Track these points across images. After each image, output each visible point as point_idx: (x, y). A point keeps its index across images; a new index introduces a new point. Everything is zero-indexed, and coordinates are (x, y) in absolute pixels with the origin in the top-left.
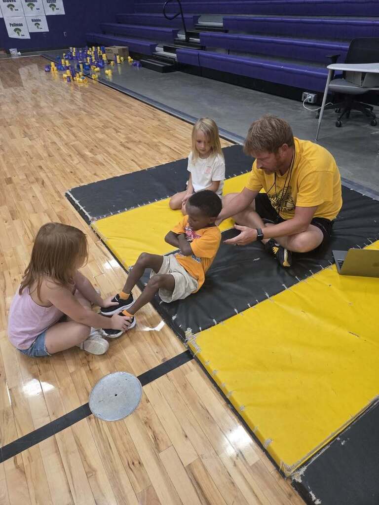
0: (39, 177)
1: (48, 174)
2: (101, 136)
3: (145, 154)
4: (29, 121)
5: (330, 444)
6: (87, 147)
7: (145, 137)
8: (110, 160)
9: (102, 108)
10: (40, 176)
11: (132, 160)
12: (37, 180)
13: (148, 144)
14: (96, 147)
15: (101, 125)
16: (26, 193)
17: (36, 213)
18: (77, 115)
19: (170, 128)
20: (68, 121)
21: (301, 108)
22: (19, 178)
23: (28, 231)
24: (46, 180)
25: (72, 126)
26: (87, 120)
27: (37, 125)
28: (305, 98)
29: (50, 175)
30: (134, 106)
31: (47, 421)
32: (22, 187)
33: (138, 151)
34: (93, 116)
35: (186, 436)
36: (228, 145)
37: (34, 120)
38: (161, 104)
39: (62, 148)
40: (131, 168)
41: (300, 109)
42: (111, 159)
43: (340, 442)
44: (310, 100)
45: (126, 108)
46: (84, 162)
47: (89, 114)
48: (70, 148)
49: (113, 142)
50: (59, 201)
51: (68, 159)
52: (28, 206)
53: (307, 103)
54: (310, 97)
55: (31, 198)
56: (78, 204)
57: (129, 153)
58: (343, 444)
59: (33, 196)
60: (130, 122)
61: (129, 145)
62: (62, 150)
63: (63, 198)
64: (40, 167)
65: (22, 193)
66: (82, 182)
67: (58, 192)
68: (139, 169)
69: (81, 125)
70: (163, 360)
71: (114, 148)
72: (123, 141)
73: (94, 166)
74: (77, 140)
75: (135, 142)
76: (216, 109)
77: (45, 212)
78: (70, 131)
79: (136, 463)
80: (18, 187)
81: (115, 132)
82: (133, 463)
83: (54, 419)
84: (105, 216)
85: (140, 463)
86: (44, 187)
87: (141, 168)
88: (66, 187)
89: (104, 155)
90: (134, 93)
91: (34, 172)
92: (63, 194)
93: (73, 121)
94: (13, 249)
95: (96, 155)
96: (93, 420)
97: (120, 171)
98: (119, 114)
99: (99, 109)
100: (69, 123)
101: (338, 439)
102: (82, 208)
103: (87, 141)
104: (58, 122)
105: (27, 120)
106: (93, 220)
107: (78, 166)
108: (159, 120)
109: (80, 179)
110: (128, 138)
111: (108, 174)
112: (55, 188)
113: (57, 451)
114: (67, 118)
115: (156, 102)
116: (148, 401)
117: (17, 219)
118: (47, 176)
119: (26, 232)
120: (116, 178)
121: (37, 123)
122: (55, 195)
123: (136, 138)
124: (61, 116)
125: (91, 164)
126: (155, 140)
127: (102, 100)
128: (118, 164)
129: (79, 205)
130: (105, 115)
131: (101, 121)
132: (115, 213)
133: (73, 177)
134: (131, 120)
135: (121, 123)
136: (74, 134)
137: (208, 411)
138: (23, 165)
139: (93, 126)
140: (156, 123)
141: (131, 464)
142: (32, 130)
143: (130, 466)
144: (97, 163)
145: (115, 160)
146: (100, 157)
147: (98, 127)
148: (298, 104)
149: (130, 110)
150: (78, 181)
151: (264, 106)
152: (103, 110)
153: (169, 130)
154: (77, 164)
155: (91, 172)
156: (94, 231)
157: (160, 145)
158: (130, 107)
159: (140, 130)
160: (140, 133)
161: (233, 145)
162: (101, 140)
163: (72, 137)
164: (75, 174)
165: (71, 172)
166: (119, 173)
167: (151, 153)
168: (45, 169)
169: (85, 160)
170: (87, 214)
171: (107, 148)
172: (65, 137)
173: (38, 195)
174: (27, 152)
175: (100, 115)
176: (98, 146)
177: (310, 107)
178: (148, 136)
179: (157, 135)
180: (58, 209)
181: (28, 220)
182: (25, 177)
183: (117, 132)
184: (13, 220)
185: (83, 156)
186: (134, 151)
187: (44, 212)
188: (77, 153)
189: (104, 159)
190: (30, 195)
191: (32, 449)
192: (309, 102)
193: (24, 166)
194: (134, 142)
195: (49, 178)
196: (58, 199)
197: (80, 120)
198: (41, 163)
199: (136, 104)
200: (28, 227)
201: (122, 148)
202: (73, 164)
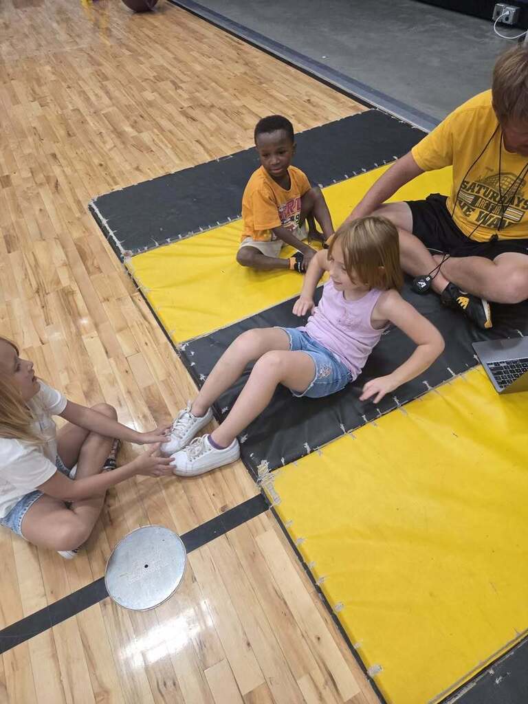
0: (51, 174)
1: (65, 169)
2: (149, 95)
3: (219, 129)
4: (40, 70)
5: (477, 680)
6: (128, 118)
7: (222, 97)
8: (163, 142)
9: (157, 43)
10: (53, 172)
11: (197, 141)
12: (48, 179)
13: (225, 111)
14: (142, 117)
15: (152, 74)
16: (30, 203)
17: (44, 240)
18: (115, 56)
19: (265, 78)
20: (100, 68)
21: (489, 34)
22: (21, 176)
23: (30, 272)
24: (61, 180)
25: (106, 78)
26: (130, 67)
27: (53, 78)
28: (498, 14)
29: (68, 170)
30: (206, 38)
31: (43, 604)
32: (25, 192)
33: (208, 124)
34: (141, 58)
35: (249, 644)
36: (358, 109)
37: (48, 68)
38: (251, 32)
39: (88, 119)
40: (195, 156)
41: (487, 37)
42: (164, 140)
43: (493, 678)
44: (507, 19)
45: (195, 42)
46: (123, 146)
47: (135, 55)
48: (101, 119)
49: (171, 109)
50: (79, 219)
51: (97, 140)
52: (32, 229)
53: (501, 24)
54: (507, 13)
55: (37, 212)
56: (107, 225)
57: (192, 129)
58: (497, 682)
59: (41, 210)
60: (198, 68)
61: (196, 113)
62: (88, 123)
63: (85, 213)
64: (54, 156)
65: (24, 204)
66: (116, 183)
67: (78, 202)
68: (208, 159)
69: (120, 76)
70: (223, 509)
71: (170, 118)
72: (186, 106)
73: (136, 153)
74: (113, 105)
75: (204, 106)
76: (344, 38)
77: (58, 238)
78: (103, 87)
79: (169, 683)
80: (18, 194)
81: (174, 87)
82: (165, 684)
83: (52, 601)
84: (146, 248)
85: (174, 684)
86: (59, 193)
87: (211, 156)
88: (90, 191)
89: (153, 132)
90: (210, 11)
91: (44, 164)
92: (86, 207)
93: (108, 68)
94: (7, 305)
95: (141, 132)
96: (109, 607)
97: (177, 162)
98: (182, 54)
99: (150, 44)
100: (103, 74)
101: (491, 672)
102: (111, 233)
103: (128, 107)
104: (87, 71)
105: (38, 69)
106: (127, 255)
107: (112, 154)
108: (246, 64)
109: (113, 178)
110: (193, 99)
111: (157, 168)
112: (74, 195)
113: (55, 656)
114: (99, 64)
115: (244, 28)
116: (194, 579)
117: (14, 251)
118: (64, 171)
119: (26, 275)
120: (168, 176)
121: (53, 73)
122: (74, 207)
123: (206, 98)
124: (90, 59)
125: (133, 149)
126: (237, 103)
127: (156, 27)
128: (175, 148)
129: (108, 228)
130: (160, 57)
131: (152, 68)
132: (163, 242)
133: (103, 174)
134: (201, 64)
135: (183, 69)
136: (107, 93)
137: (285, 603)
138: (27, 151)
139: (138, 77)
140: (240, 69)
141: (161, 684)
142: (44, 88)
143: (161, 687)
144: (141, 147)
145: (170, 141)
146: (146, 137)
147: (147, 79)
148: (484, 25)
149: (200, 45)
150: (111, 182)
151: (426, 31)
152: (157, 45)
153: (261, 83)
154: (111, 150)
155: (131, 164)
156: (130, 275)
157: (244, 111)
158: (200, 38)
159: (213, 84)
160: (214, 90)
161: (366, 109)
162: (150, 104)
163: (106, 100)
164: (106, 168)
165: (101, 165)
166: (176, 165)
167: (228, 127)
168: (62, 160)
169: (123, 143)
170: (118, 243)
171: (158, 119)
172: (93, 98)
173: (49, 207)
174: (35, 128)
175: (151, 57)
176: (145, 116)
177: (506, 31)
178: (226, 94)
179: (239, 93)
180: (76, 234)
181: (31, 253)
182: (30, 175)
183: (177, 87)
184: (9, 252)
185: (120, 134)
186: (202, 123)
187: (55, 238)
188: (111, 128)
189: (154, 140)
190: (37, 208)
191: (18, 648)
192: (504, 21)
193: (29, 154)
194: (202, 106)
195: (66, 176)
196: (78, 215)
197: (120, 66)
198: (55, 148)
199: (210, 32)
200: (30, 266)
201: (183, 120)
202: (105, 149)
